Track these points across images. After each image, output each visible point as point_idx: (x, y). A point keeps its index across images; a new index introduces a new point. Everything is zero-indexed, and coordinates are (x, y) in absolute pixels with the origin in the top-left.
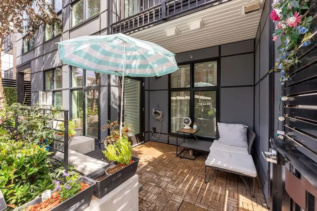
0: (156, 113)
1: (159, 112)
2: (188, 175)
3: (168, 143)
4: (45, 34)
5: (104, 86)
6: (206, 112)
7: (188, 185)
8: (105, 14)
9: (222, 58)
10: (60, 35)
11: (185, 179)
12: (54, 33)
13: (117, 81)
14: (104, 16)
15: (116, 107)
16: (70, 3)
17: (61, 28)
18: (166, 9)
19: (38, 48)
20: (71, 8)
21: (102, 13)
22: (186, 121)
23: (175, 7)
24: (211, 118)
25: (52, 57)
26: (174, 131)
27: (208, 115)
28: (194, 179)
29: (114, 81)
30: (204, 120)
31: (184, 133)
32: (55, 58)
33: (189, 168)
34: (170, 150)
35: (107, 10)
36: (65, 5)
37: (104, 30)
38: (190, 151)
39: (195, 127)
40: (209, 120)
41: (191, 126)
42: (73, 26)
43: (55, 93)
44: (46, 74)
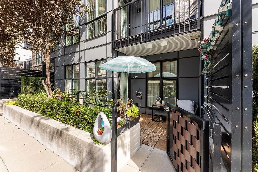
0: (138, 94)
1: (140, 93)
2: (160, 129)
3: (146, 113)
4: (65, 41)
5: (109, 77)
6: (169, 93)
7: (161, 133)
8: (110, 33)
9: (179, 59)
10: (78, 43)
11: (159, 131)
12: (73, 41)
13: (117, 74)
14: (110, 35)
15: (116, 90)
16: (85, 23)
17: (79, 38)
18: (149, 35)
19: (60, 50)
20: (86, 26)
21: (108, 32)
22: (158, 99)
23: (153, 35)
24: (173, 97)
25: (72, 57)
26: (149, 105)
27: (171, 95)
28: (164, 131)
29: (115, 74)
30: (168, 99)
31: (156, 106)
32: (74, 57)
33: (160, 126)
34: (148, 117)
35: (111, 31)
36: (81, 24)
37: (109, 43)
38: (160, 117)
39: (163, 102)
40: (172, 98)
41: (161, 102)
42: (87, 38)
43: (73, 80)
44: (66, 68)
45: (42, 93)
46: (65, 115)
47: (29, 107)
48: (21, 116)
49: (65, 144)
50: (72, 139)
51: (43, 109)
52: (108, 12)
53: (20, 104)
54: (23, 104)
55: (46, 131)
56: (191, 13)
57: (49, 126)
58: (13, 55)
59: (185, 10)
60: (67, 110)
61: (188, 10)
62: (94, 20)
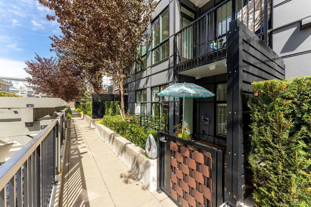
0: (204, 119)
1: (207, 119)
5: (171, 102)
18: (208, 57)
21: (170, 57)
23: (213, 56)
29: (176, 98)
35: (173, 55)
37: (171, 68)
42: (153, 64)
43: (141, 104)
44: (137, 93)
45: (118, 115)
46: (130, 135)
47: (110, 126)
48: (105, 132)
49: (130, 157)
50: (133, 153)
51: (118, 129)
52: (170, 37)
53: (104, 124)
54: (106, 124)
55: (119, 146)
56: (256, 27)
57: (120, 142)
58: (101, 83)
59: (249, 25)
60: (132, 131)
61: (253, 24)
62: (158, 46)
